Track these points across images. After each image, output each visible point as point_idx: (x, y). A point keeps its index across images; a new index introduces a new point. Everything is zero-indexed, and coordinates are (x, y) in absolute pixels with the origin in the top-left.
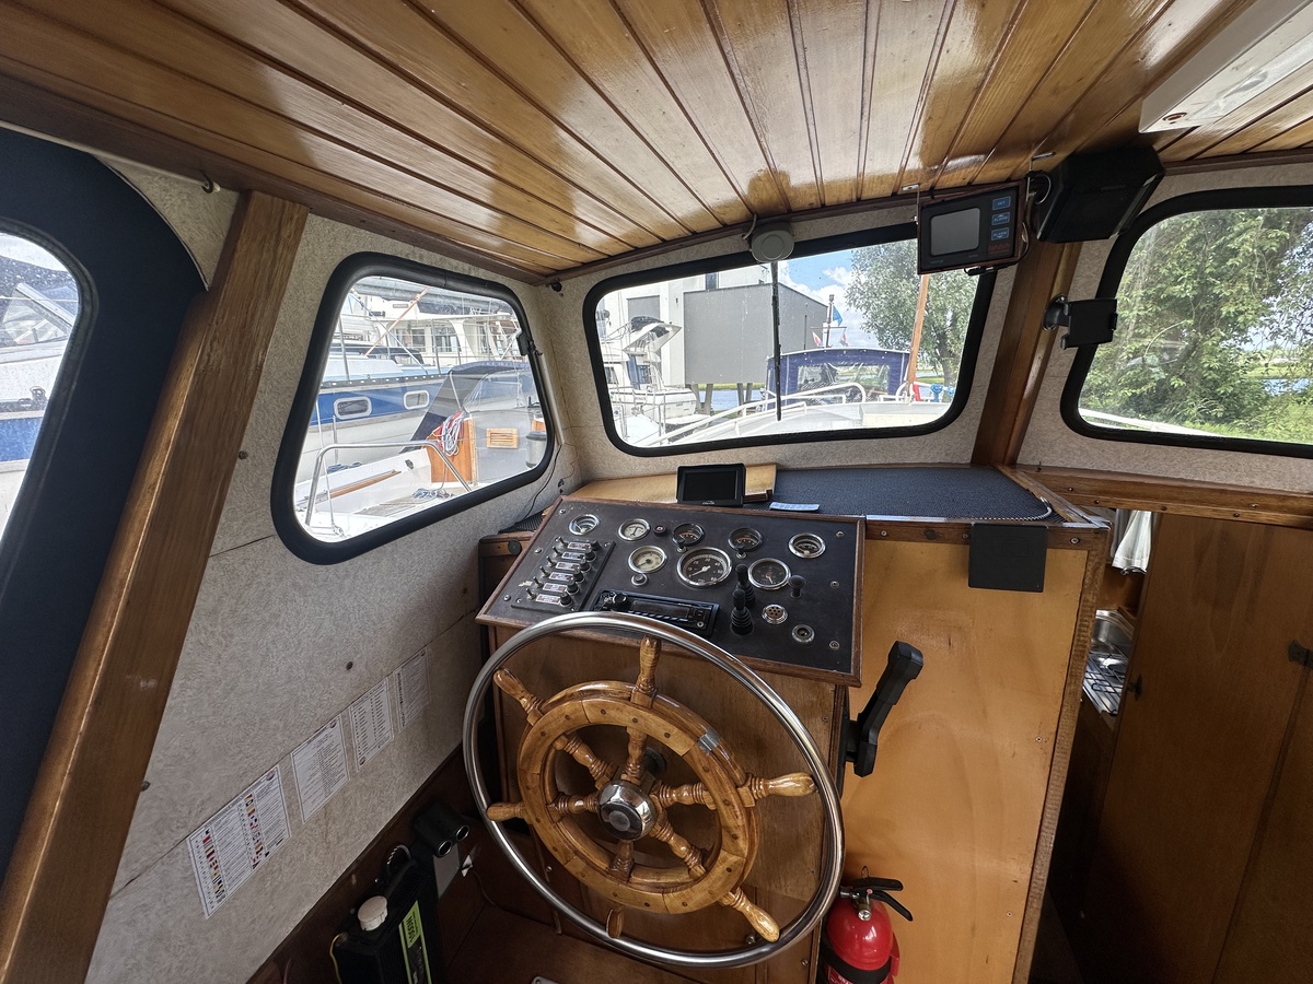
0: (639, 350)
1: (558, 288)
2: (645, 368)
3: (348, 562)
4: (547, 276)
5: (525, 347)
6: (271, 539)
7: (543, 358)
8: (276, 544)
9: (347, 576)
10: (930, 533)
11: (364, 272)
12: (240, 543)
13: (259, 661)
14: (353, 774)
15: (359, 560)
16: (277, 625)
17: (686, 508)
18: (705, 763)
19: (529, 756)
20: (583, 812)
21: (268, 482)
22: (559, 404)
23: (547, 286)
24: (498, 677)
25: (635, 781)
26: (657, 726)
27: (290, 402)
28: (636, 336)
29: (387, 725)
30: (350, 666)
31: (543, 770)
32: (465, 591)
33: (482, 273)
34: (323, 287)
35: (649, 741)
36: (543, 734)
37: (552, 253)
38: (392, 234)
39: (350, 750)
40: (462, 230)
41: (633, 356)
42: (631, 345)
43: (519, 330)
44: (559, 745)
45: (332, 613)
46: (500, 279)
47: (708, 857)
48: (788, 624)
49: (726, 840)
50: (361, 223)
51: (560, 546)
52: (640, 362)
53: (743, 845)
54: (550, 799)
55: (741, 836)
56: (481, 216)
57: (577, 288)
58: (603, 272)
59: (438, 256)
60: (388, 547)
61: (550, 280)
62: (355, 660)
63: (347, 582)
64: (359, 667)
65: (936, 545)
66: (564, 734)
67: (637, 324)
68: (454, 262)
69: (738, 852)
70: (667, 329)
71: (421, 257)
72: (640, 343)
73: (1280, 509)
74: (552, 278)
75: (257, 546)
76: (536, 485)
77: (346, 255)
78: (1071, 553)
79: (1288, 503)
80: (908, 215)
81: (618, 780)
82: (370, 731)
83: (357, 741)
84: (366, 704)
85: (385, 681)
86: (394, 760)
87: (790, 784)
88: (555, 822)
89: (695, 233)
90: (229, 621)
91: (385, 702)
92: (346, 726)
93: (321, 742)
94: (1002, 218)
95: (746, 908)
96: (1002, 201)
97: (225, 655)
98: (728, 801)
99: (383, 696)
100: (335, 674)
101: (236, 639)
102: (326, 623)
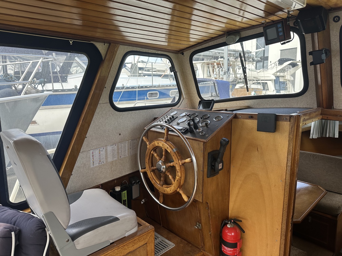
0: (282, 74)
1: (183, 54)
2: (284, 83)
3: (121, 112)
4: (179, 51)
5: (172, 70)
6: (108, 104)
7: (178, 73)
8: (109, 104)
9: (121, 115)
11: (129, 55)
12: (103, 103)
13: (104, 125)
14: (118, 158)
15: (124, 113)
16: (108, 120)
17: (197, 110)
18: (173, 154)
21: (109, 93)
23: (180, 54)
24: (144, 138)
25: (163, 160)
26: (166, 146)
27: (114, 79)
28: (280, 67)
29: (127, 152)
30: (120, 134)
31: (149, 159)
33: (159, 52)
34: (122, 58)
35: (166, 150)
39: (118, 152)
41: (278, 77)
42: (277, 72)
43: (171, 66)
44: (152, 152)
45: (117, 122)
46: (165, 53)
48: (201, 132)
49: (177, 173)
51: (166, 117)
52: (281, 80)
53: (179, 174)
55: (179, 172)
57: (188, 54)
58: (193, 49)
59: (147, 50)
60: (130, 112)
61: (180, 52)
62: (121, 134)
63: (121, 117)
64: (122, 135)
66: (153, 149)
67: (281, 62)
68: (152, 50)
69: (179, 176)
70: (298, 63)
71: (143, 50)
72: (283, 70)
74: (181, 52)
75: (106, 104)
77: (126, 52)
80: (261, 30)
81: (161, 160)
82: (123, 151)
83: (120, 151)
84: (122, 145)
85: (127, 142)
86: (127, 161)
87: (188, 160)
88: (151, 172)
89: (212, 38)
90: (100, 116)
91: (127, 146)
92: (118, 147)
93: (113, 147)
94: (280, 29)
95: (181, 192)
96: (280, 25)
97: (99, 122)
98: (177, 163)
99: (127, 145)
100: (117, 134)
101: (101, 119)
102: (116, 123)
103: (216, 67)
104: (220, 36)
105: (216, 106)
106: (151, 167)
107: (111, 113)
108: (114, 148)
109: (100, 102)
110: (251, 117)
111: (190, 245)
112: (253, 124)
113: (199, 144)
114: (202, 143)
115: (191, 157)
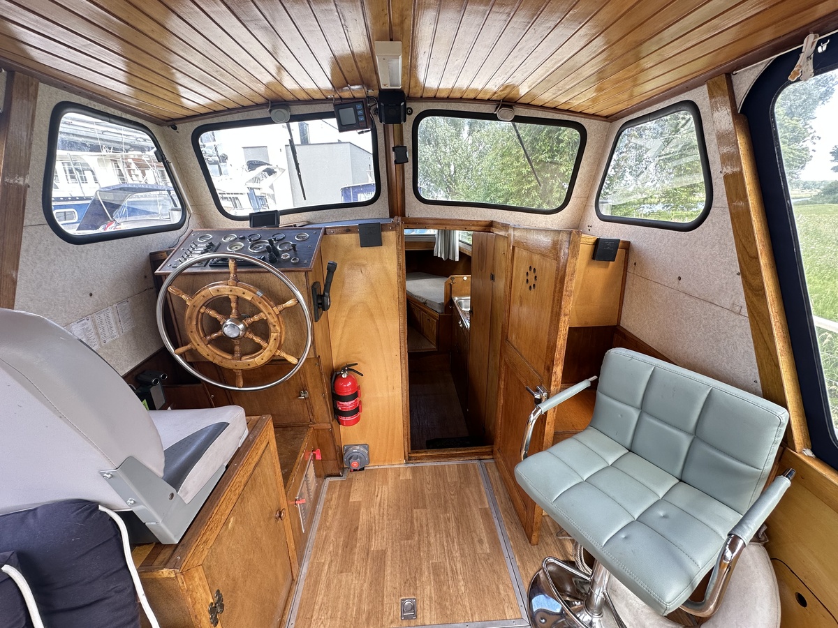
0: (256, 185)
1: (175, 128)
2: (262, 198)
3: (82, 246)
4: (167, 121)
5: (160, 158)
6: (46, 226)
7: (172, 165)
8: (48, 227)
9: (83, 252)
11: (68, 110)
12: (33, 224)
13: (49, 277)
14: (100, 345)
15: (88, 246)
16: (55, 265)
17: (253, 229)
18: (259, 301)
19: (190, 318)
20: (218, 337)
21: (40, 200)
22: (186, 191)
23: (168, 127)
24: (170, 289)
25: (236, 317)
26: (239, 291)
27: (44, 166)
28: (252, 174)
29: (114, 329)
30: (91, 295)
31: (197, 324)
32: (146, 277)
33: (129, 117)
34: (50, 116)
35: (238, 297)
36: (194, 306)
37: (168, 110)
38: (79, 94)
39: (97, 334)
40: (116, 95)
41: (251, 189)
43: (155, 149)
44: (202, 311)
45: (78, 267)
46: (139, 121)
47: (266, 337)
48: (290, 258)
49: (272, 328)
50: (64, 88)
51: (193, 246)
52: (258, 193)
53: (278, 328)
54: (202, 336)
55: (277, 325)
56: (123, 89)
57: (187, 129)
58: (200, 122)
59: (104, 106)
60: (101, 244)
61: (169, 123)
62: (93, 293)
63: (83, 255)
64: (95, 297)
65: (351, 235)
66: (203, 305)
67: (252, 165)
68: (113, 110)
69: (277, 331)
70: (275, 170)
71: (94, 105)
73: (477, 225)
74: (172, 123)
75: (40, 227)
76: (179, 232)
77: (57, 102)
78: (391, 232)
79: (479, 223)
80: (330, 108)
81: (229, 318)
82: (106, 329)
83: (100, 331)
84: (102, 316)
85: (110, 308)
86: (121, 347)
87: (290, 303)
88: (206, 345)
89: (243, 106)
90: (34, 257)
91: (111, 318)
92: (94, 322)
93: (83, 325)
94: (360, 112)
95: (284, 355)
96: (359, 106)
97: (35, 270)
98: (269, 313)
99: (110, 315)
100: (85, 296)
101: (38, 265)
102: (76, 271)
103: (133, 166)
104: (257, 106)
105: (284, 220)
106: (205, 336)
107: (59, 249)
108: (85, 327)
109: (26, 222)
110: (348, 230)
113: (296, 277)
114: (304, 273)
115: (295, 296)
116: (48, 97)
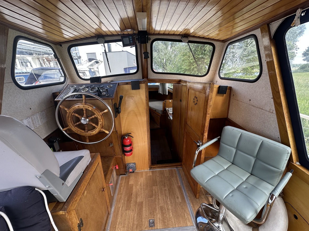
0: (92, 67)
1: (61, 46)
2: (94, 72)
3: (27, 90)
4: (58, 43)
5: (56, 57)
6: (13, 83)
7: (60, 60)
8: (13, 84)
9: (27, 93)
10: (127, 84)
11: (20, 39)
12: (8, 82)
13: (14, 102)
14: (34, 128)
15: (29, 90)
16: (16, 98)
17: (91, 83)
18: (94, 110)
19: (68, 117)
20: (79, 124)
21: (10, 73)
22: (66, 70)
23: (59, 45)
24: (61, 106)
26: (87, 107)
27: (11, 60)
29: (39, 121)
30: (30, 109)
31: (71, 119)
32: (51, 102)
33: (43, 41)
34: (13, 41)
35: (86, 109)
36: (70, 113)
37: (58, 39)
38: (24, 33)
39: (33, 123)
40: (39, 33)
41: (90, 69)
42: (89, 66)
43: (54, 54)
44: (73, 114)
45: (25, 98)
46: (48, 43)
47: (97, 124)
48: (106, 94)
49: (99, 120)
50: (18, 30)
51: (69, 90)
52: (92, 70)
53: (101, 120)
54: (73, 123)
55: (101, 119)
56: (41, 31)
57: (66, 46)
58: (70, 43)
59: (34, 37)
60: (34, 89)
62: (31, 108)
63: (27, 94)
64: (32, 109)
65: (128, 85)
66: (73, 112)
67: (90, 60)
68: (37, 39)
69: (101, 122)
70: (99, 62)
71: (30, 37)
72: (92, 65)
73: (175, 81)
74: (60, 44)
75: (11, 83)
76: (63, 85)
77: (16, 36)
78: (143, 84)
80: (119, 38)
81: (83, 117)
82: (36, 121)
83: (34, 122)
84: (35, 116)
85: (38, 114)
86: (42, 128)
87: (106, 111)
88: (75, 127)
89: (87, 37)
90: (8, 95)
91: (38, 117)
92: (32, 119)
93: (28, 120)
94: (131, 39)
95: (104, 130)
96: (131, 37)
97: (9, 100)
98: (98, 115)
99: (38, 116)
100: (28, 109)
101: (10, 98)
102: (25, 100)
103: (45, 61)
104: (92, 37)
105: (103, 80)
107: (18, 92)
108: (29, 121)
109: (5, 81)
111: (106, 158)
112: (128, 87)
113: (108, 101)
114: (111, 100)
115: (108, 108)
116: (12, 34)
